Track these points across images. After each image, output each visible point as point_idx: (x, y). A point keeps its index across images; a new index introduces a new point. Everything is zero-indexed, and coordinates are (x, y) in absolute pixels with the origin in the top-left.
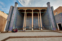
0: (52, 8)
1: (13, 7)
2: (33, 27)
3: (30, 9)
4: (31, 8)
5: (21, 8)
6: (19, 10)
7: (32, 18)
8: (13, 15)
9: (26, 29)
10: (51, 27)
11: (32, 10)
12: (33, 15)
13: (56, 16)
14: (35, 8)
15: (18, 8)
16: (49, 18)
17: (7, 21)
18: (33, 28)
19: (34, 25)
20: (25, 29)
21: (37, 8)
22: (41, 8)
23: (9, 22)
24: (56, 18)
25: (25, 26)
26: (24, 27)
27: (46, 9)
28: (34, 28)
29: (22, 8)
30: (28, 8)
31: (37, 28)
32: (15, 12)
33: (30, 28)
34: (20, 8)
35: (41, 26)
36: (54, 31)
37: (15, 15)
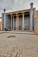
1: (3, 14)
15: (7, 14)
17: (2, 25)
27: (29, 11)
29: (9, 13)
35: (23, 28)
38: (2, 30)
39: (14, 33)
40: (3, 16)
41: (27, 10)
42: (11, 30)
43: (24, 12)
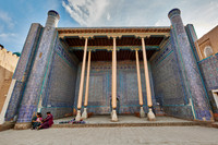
0: (189, 29)
1: (41, 29)
2: (114, 105)
3: (103, 34)
4: (107, 31)
5: (70, 32)
6: (61, 39)
7: (110, 68)
8: (37, 58)
9: (90, 116)
10: (191, 104)
11: (112, 39)
12: (118, 59)
13: (206, 61)
14: (122, 31)
16: (179, 71)
17: (14, 81)
18: (117, 109)
19: (122, 96)
20: (85, 114)
21: (130, 30)
22: (147, 30)
24: (208, 70)
25: (83, 103)
26: (79, 106)
28: (121, 110)
29: (74, 32)
30: (98, 31)
31: (131, 111)
32: (47, 46)
33: (104, 109)
34: (66, 32)
35: (150, 104)
36: (205, 124)
37: (45, 57)
41: (158, 31)
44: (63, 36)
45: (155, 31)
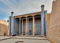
15: (14, 17)
23: (10, 30)
27: (40, 14)
35: (33, 32)
38: (9, 35)
39: (22, 39)
40: (11, 20)
41: (38, 13)
42: (20, 35)
43: (35, 15)
44: (15, 18)
45: (36, 13)
